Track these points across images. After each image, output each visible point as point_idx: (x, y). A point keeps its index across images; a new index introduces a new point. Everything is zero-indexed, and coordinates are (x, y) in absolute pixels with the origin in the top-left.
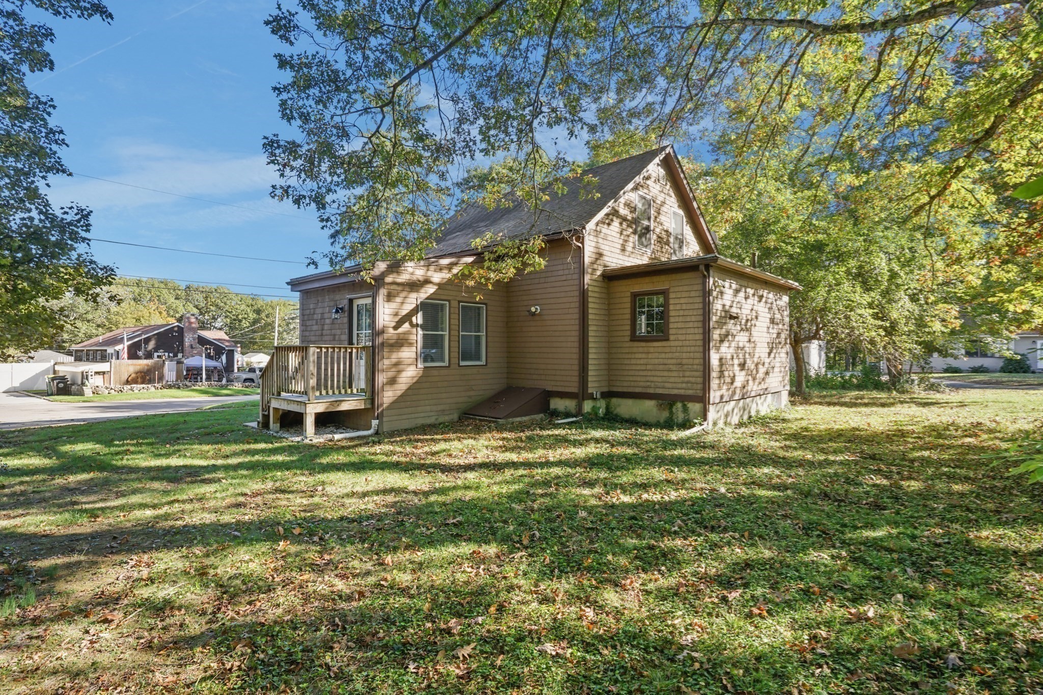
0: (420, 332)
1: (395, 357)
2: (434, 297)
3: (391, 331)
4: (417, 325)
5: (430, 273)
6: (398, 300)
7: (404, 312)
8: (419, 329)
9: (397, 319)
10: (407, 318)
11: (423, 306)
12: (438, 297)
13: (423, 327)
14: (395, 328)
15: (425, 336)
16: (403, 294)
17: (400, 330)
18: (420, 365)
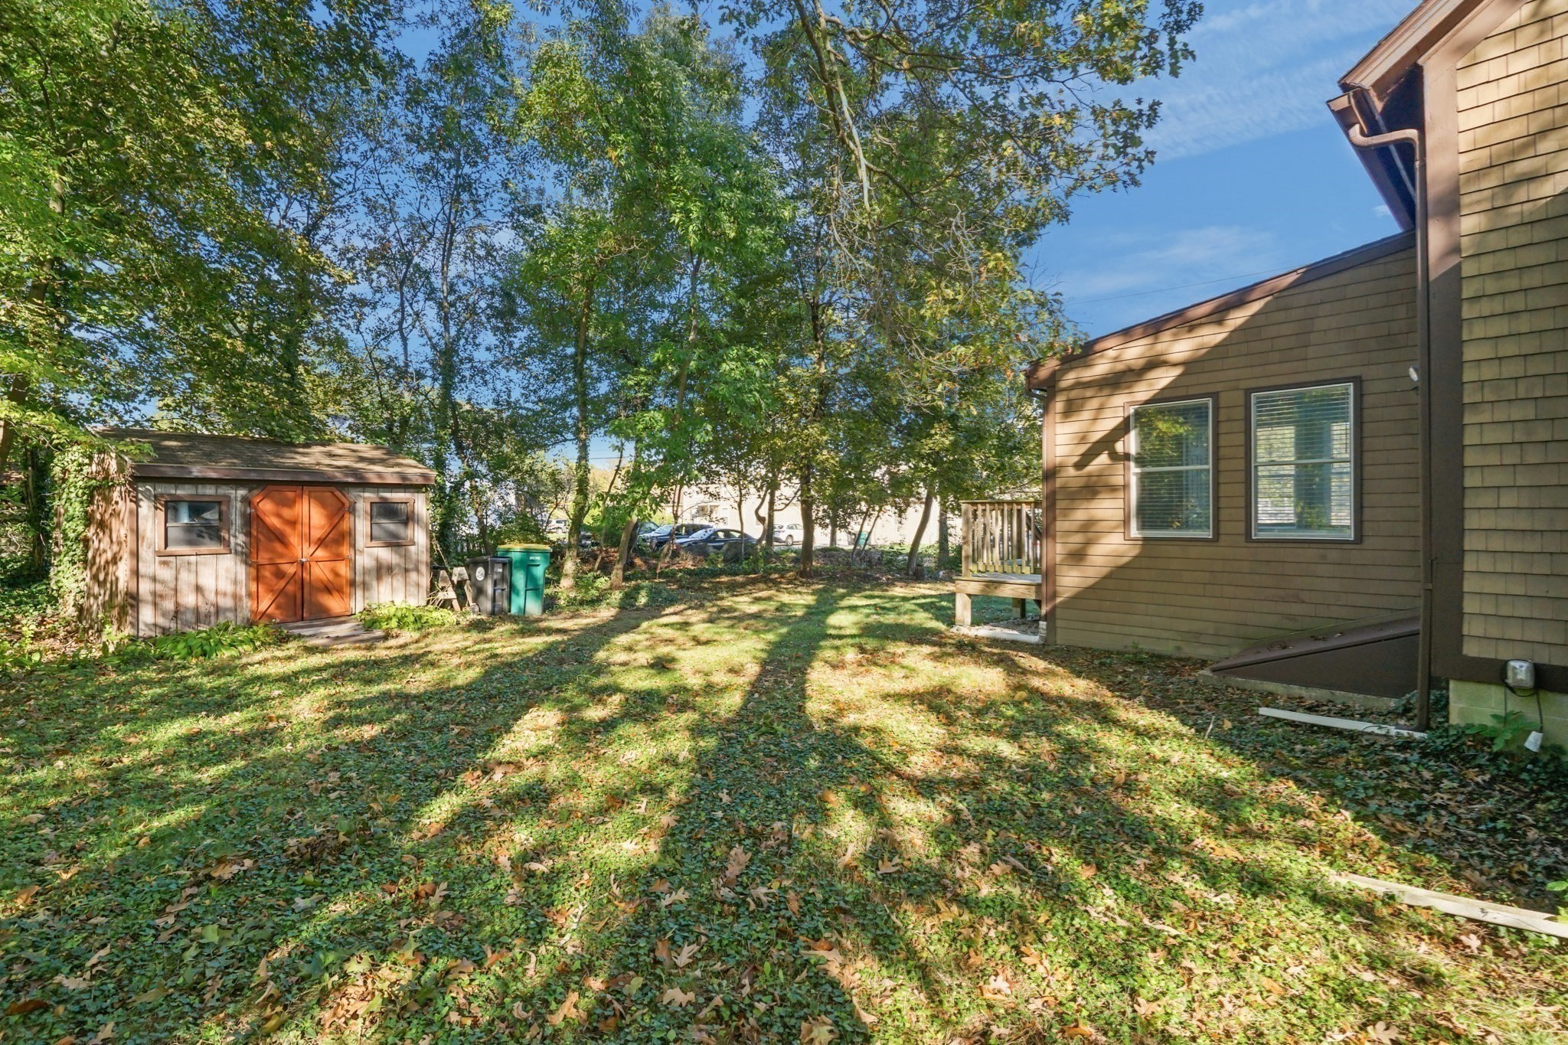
0: (1134, 469)
1: (1080, 515)
2: (1167, 394)
3: (1072, 472)
4: (1127, 457)
5: (1160, 347)
6: (1086, 415)
7: (1096, 437)
8: (1132, 464)
9: (1083, 449)
10: (1106, 443)
11: (1142, 418)
12: (1182, 392)
13: (1140, 461)
14: (1079, 466)
15: (1143, 477)
16: (1094, 403)
17: (1089, 469)
18: (1134, 532)
